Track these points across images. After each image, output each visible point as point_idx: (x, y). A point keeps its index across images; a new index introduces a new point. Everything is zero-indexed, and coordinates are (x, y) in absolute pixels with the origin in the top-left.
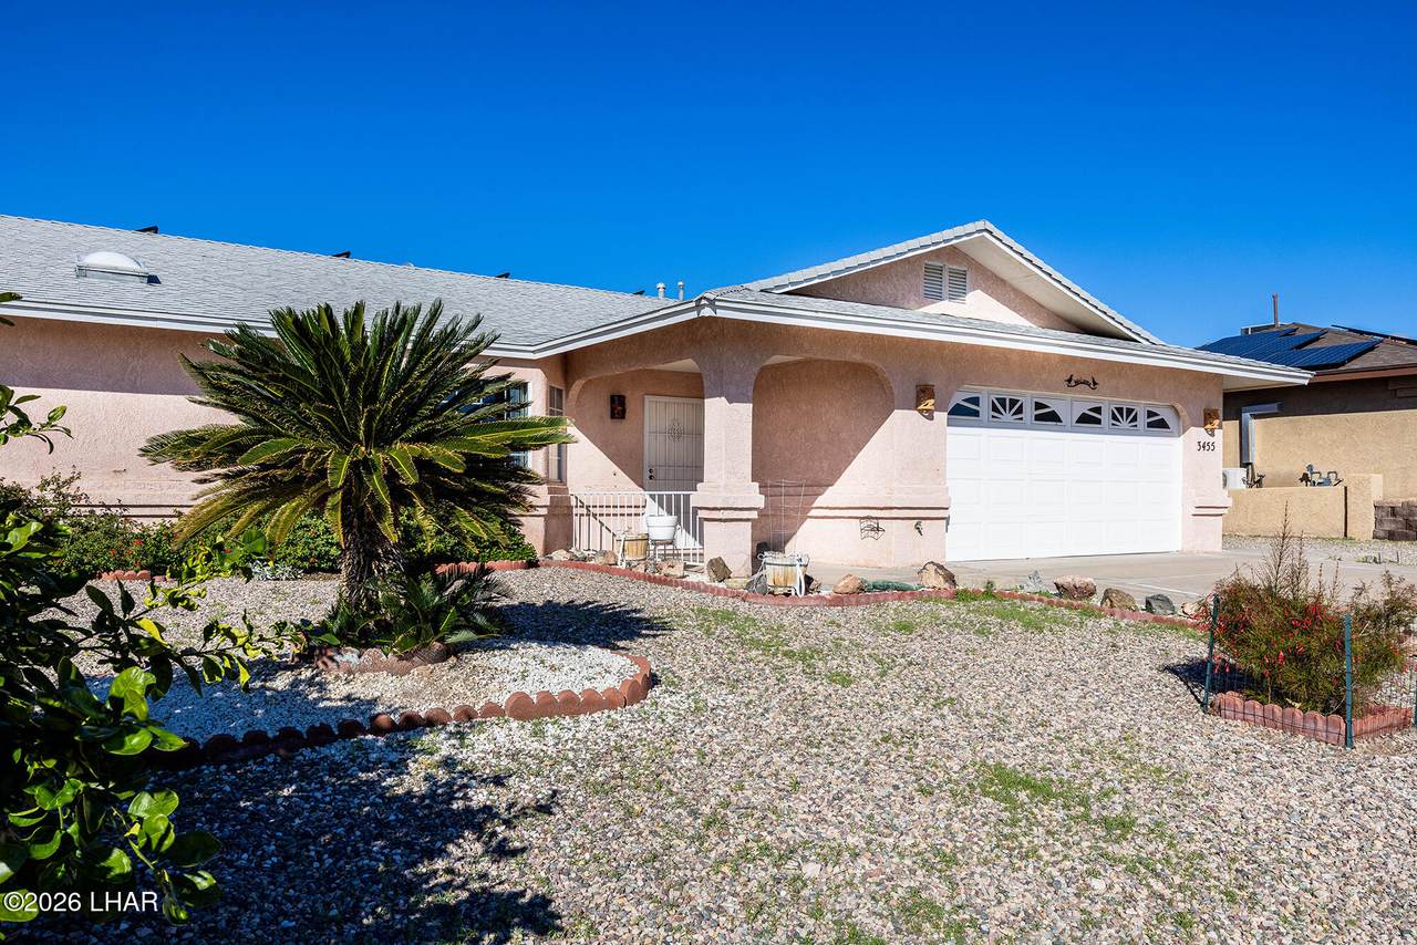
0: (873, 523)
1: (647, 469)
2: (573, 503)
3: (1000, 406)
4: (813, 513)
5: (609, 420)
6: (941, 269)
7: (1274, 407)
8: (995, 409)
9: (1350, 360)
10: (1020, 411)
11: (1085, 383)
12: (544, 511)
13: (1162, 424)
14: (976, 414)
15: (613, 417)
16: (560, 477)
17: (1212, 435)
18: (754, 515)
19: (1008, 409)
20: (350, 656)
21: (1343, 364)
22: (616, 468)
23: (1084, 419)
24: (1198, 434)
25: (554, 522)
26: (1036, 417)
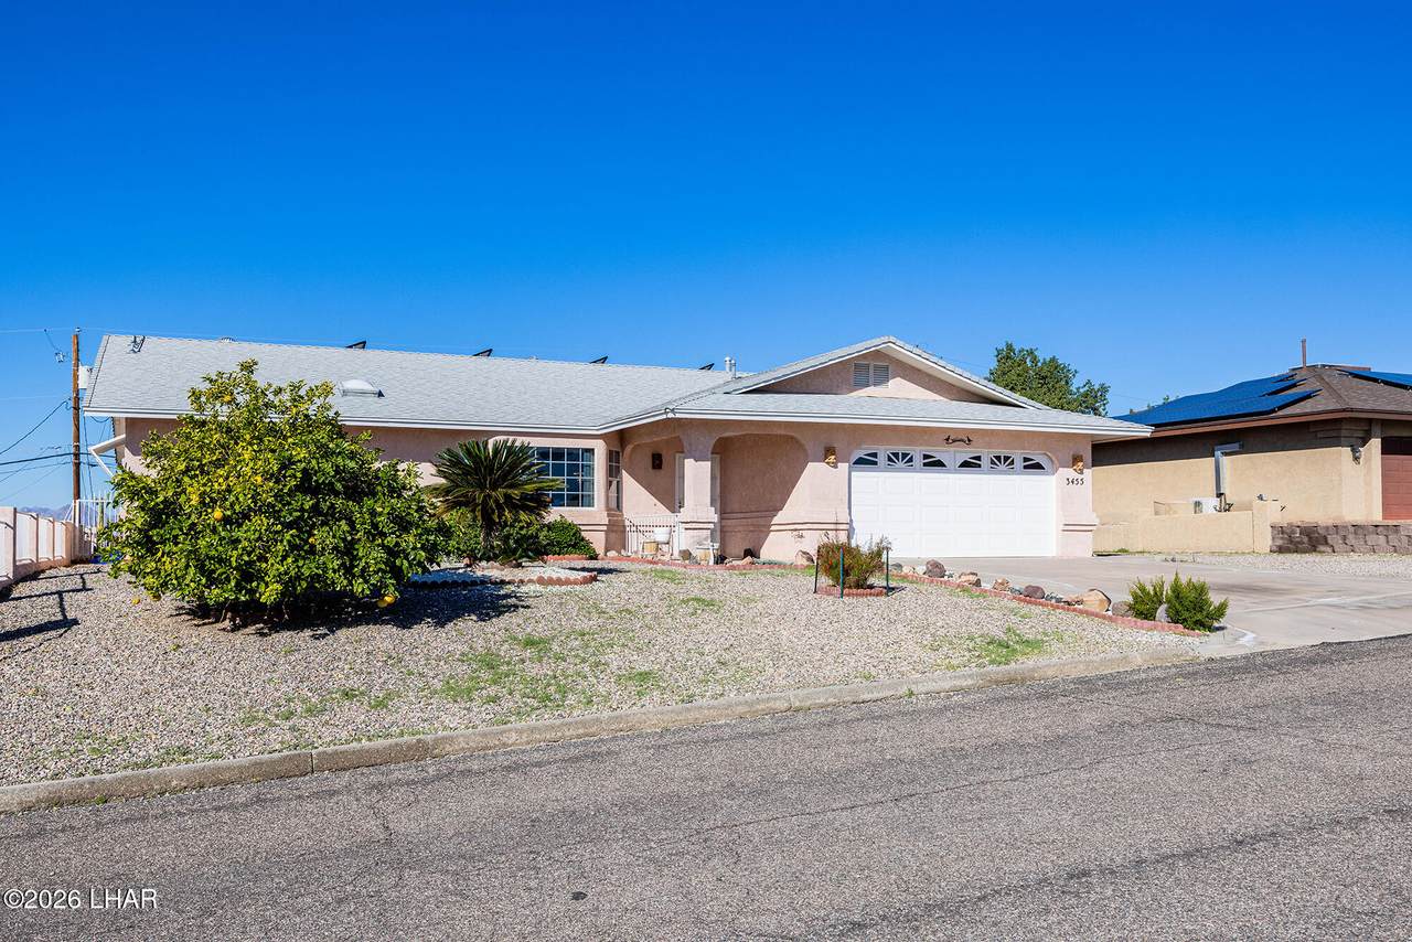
0: (796, 533)
1: (677, 501)
2: (627, 523)
3: (893, 458)
4: (773, 528)
5: (650, 469)
6: (868, 366)
7: (1236, 447)
8: (890, 459)
9: (1281, 408)
10: (911, 460)
11: (962, 440)
12: (605, 528)
13: (1038, 466)
14: (875, 463)
15: (654, 467)
16: (618, 506)
17: (1082, 473)
18: (711, 526)
19: (900, 459)
20: (484, 563)
21: (1273, 411)
22: (656, 501)
23: (965, 464)
24: (1070, 473)
25: (613, 536)
26: (925, 465)
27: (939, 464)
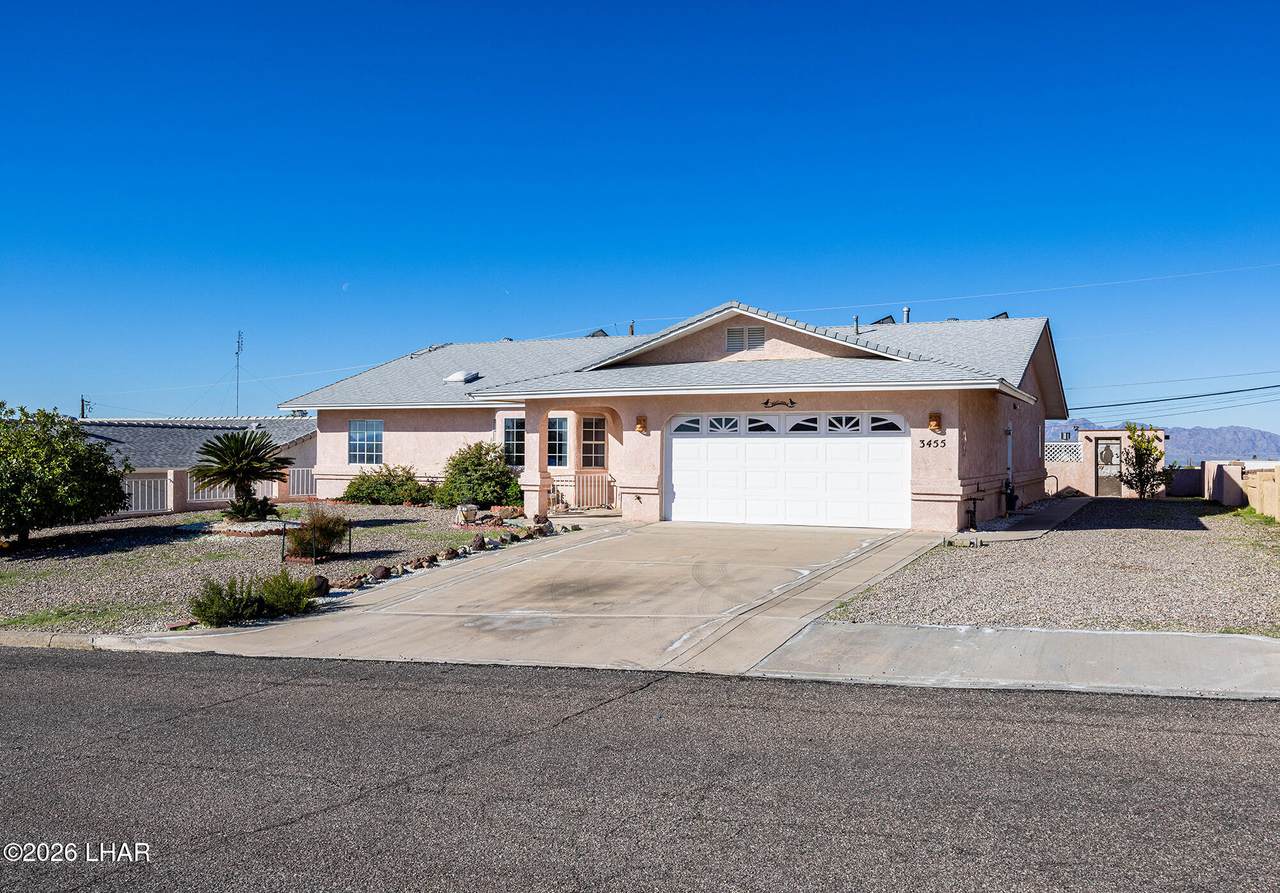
3: (716, 423)
6: (742, 331)
10: (735, 425)
11: (784, 403)
13: (892, 427)
17: (944, 434)
19: (724, 425)
23: (798, 428)
26: (750, 429)
27: (767, 428)
